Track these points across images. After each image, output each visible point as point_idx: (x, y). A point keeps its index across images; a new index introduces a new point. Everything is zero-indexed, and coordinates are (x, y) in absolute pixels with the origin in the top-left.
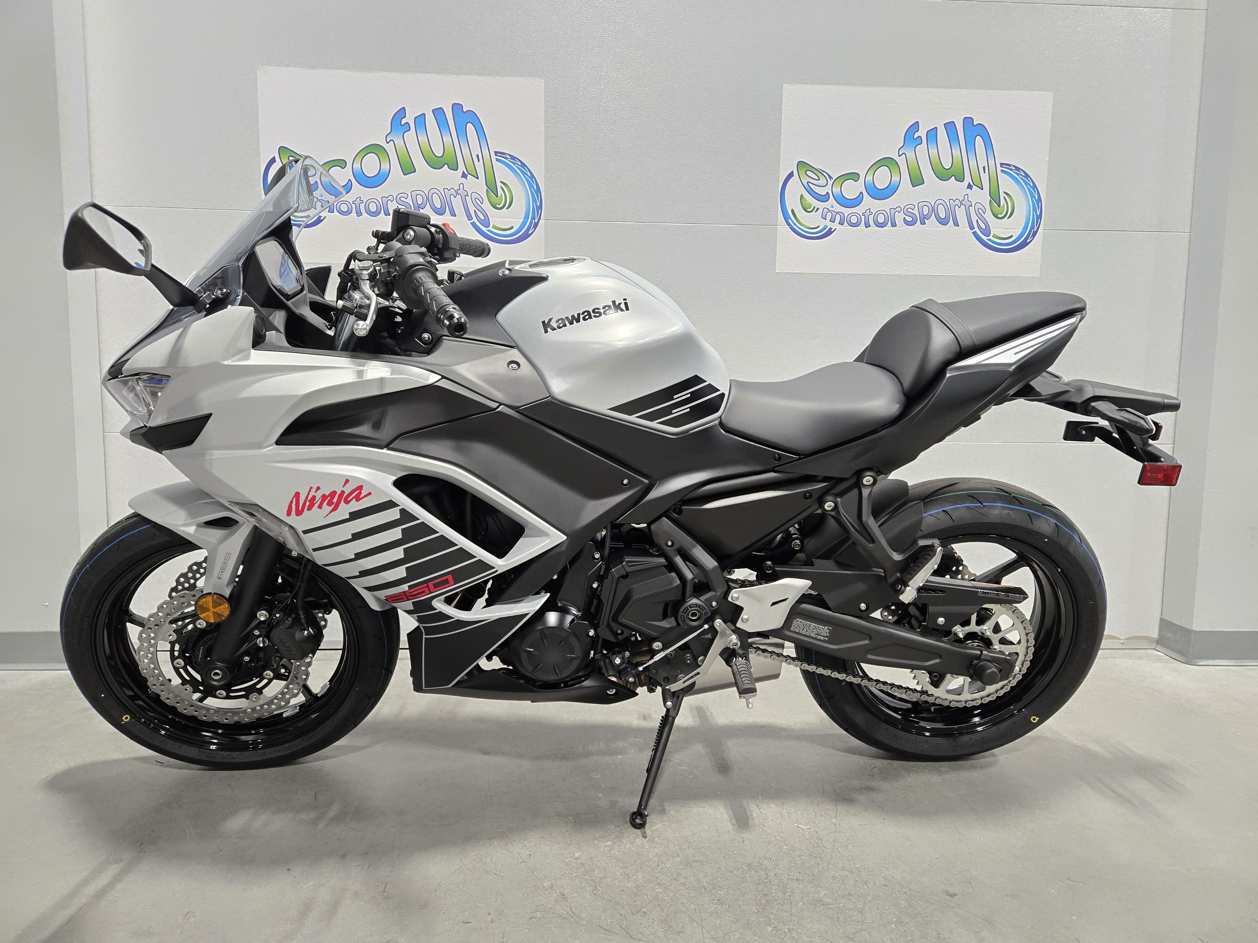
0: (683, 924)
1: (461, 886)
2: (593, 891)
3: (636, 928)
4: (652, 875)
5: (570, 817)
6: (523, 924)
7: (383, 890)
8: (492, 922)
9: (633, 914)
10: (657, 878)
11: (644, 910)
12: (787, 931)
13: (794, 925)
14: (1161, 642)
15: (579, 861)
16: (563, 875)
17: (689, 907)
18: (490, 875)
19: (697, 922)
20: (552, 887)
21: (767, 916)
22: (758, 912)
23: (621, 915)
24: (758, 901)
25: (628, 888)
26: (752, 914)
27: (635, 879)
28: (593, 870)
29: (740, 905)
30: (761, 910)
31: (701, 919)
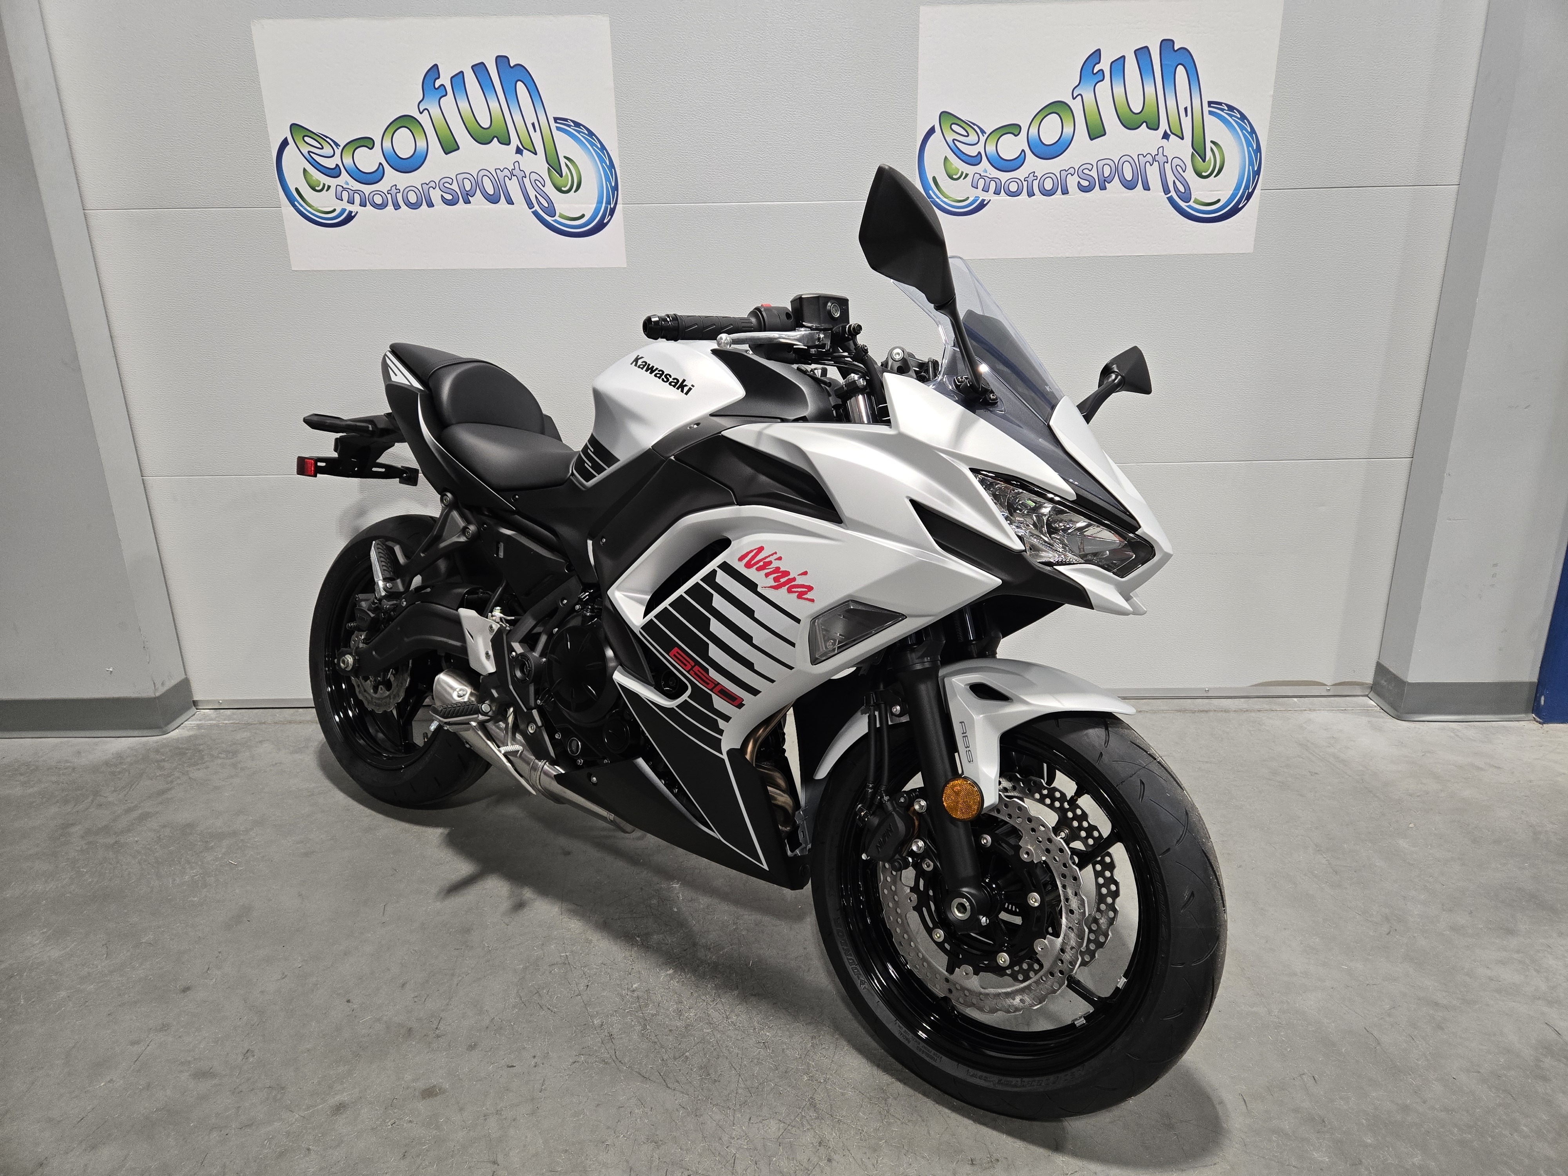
0: (722, 1072)
1: (512, 1024)
2: (642, 1030)
3: (674, 1075)
4: (704, 1012)
5: (637, 939)
6: (565, 1070)
7: (436, 1027)
8: (535, 1066)
9: (675, 1059)
10: (709, 1015)
11: (687, 1054)
12: (822, 1081)
13: (831, 1075)
14: (1375, 689)
15: (635, 994)
16: (616, 1011)
17: (733, 1051)
18: (543, 1010)
19: (735, 1069)
20: (602, 1025)
21: (808, 1063)
22: (800, 1058)
23: (663, 1060)
24: (803, 1045)
25: (677, 1027)
26: (794, 1060)
27: (687, 1017)
28: (647, 1005)
29: (783, 1049)
30: (803, 1056)
31: (741, 1065)
